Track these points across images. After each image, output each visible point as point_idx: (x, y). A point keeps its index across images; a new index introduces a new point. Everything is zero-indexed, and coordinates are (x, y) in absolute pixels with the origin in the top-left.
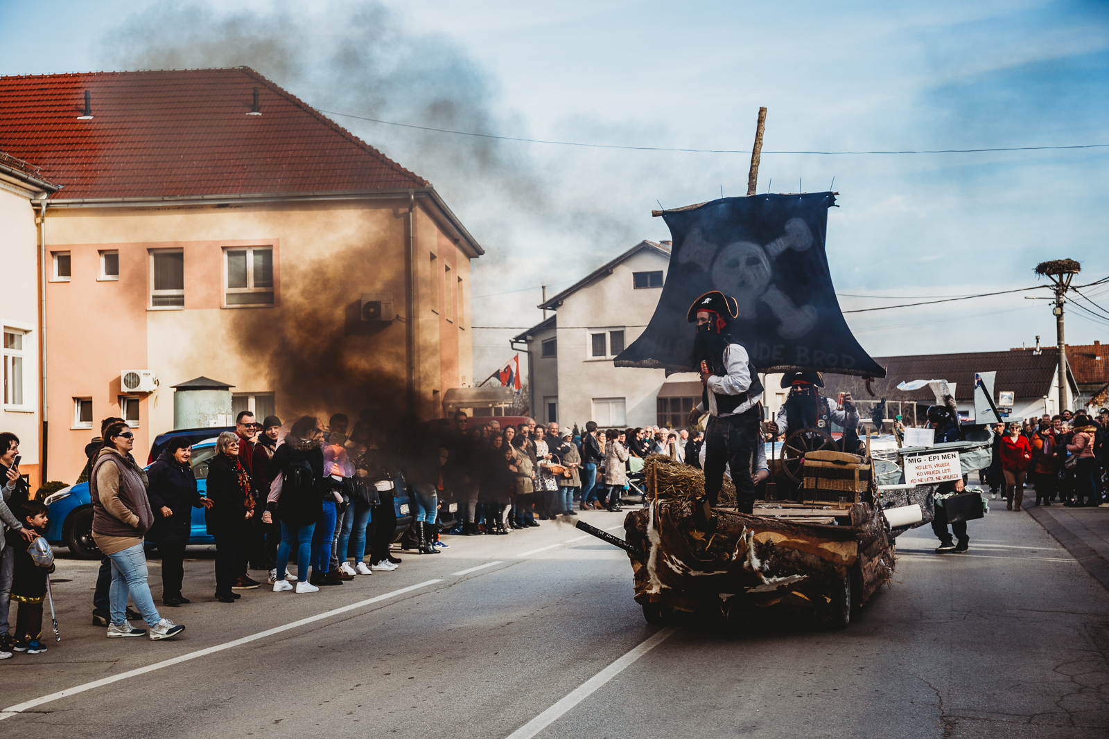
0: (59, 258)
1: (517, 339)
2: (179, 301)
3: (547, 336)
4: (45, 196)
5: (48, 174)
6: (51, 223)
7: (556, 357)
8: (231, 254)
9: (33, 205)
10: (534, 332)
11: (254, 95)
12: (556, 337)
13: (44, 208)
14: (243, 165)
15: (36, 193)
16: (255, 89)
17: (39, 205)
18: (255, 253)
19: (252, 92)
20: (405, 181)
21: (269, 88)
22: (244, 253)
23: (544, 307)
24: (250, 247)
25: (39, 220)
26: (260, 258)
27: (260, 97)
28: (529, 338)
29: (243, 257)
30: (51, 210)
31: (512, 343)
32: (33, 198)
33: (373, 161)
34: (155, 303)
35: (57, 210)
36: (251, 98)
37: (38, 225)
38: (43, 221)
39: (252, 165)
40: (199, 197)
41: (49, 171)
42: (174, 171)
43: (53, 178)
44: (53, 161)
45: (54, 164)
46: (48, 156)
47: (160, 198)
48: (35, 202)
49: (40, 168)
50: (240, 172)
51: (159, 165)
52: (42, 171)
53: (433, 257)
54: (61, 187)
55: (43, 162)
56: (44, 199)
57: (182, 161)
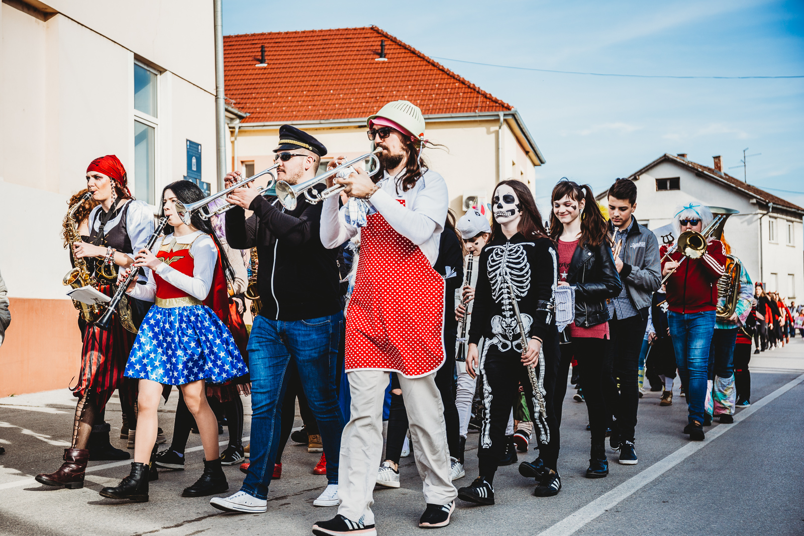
0: (246, 166)
4: (238, 121)
5: (239, 106)
6: (241, 140)
9: (230, 128)
11: (382, 45)
13: (237, 130)
14: (376, 97)
15: (232, 119)
16: (382, 41)
17: (234, 128)
19: (380, 43)
20: (496, 106)
21: (391, 40)
25: (233, 139)
27: (386, 47)
30: (242, 131)
32: (229, 122)
33: (471, 92)
35: (245, 132)
36: (380, 48)
37: (233, 142)
38: (236, 139)
39: (383, 97)
40: (346, 120)
41: (239, 103)
42: (327, 102)
43: (243, 108)
44: (241, 97)
45: (242, 99)
46: (238, 92)
47: (318, 122)
48: (231, 125)
49: (233, 101)
50: (374, 102)
51: (316, 98)
52: (235, 104)
53: (514, 164)
54: (248, 115)
55: (235, 97)
56: (237, 123)
57: (332, 94)
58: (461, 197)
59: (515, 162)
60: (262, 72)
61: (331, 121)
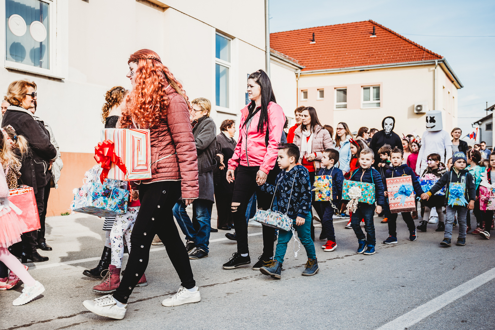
0: (304, 92)
1: (475, 124)
2: (345, 107)
3: (488, 122)
4: (300, 70)
5: (300, 63)
6: (301, 80)
7: (492, 130)
8: (364, 89)
10: (483, 120)
11: (374, 29)
12: (492, 122)
13: (299, 75)
14: (369, 55)
15: (297, 70)
16: (374, 27)
17: (297, 74)
18: (374, 88)
19: (373, 28)
20: (434, 57)
21: (379, 26)
22: (369, 88)
23: (487, 110)
24: (371, 86)
25: (297, 79)
26: (375, 90)
27: (376, 30)
28: (480, 123)
29: (368, 90)
30: (301, 75)
31: (472, 125)
32: (295, 71)
33: (420, 50)
34: (337, 108)
35: (303, 75)
36: (373, 30)
37: (297, 81)
38: (298, 79)
39: (373, 55)
40: (353, 68)
41: (301, 62)
42: (344, 59)
43: (302, 64)
44: (302, 58)
45: (302, 59)
46: (300, 56)
47: (339, 69)
48: (296, 73)
49: (298, 61)
50: (368, 58)
51: (339, 57)
52: (298, 62)
53: (444, 88)
54: (305, 67)
55: (299, 59)
56: (299, 71)
57: (347, 55)
58: (414, 106)
59: (445, 86)
60: (313, 46)
61: (346, 68)
